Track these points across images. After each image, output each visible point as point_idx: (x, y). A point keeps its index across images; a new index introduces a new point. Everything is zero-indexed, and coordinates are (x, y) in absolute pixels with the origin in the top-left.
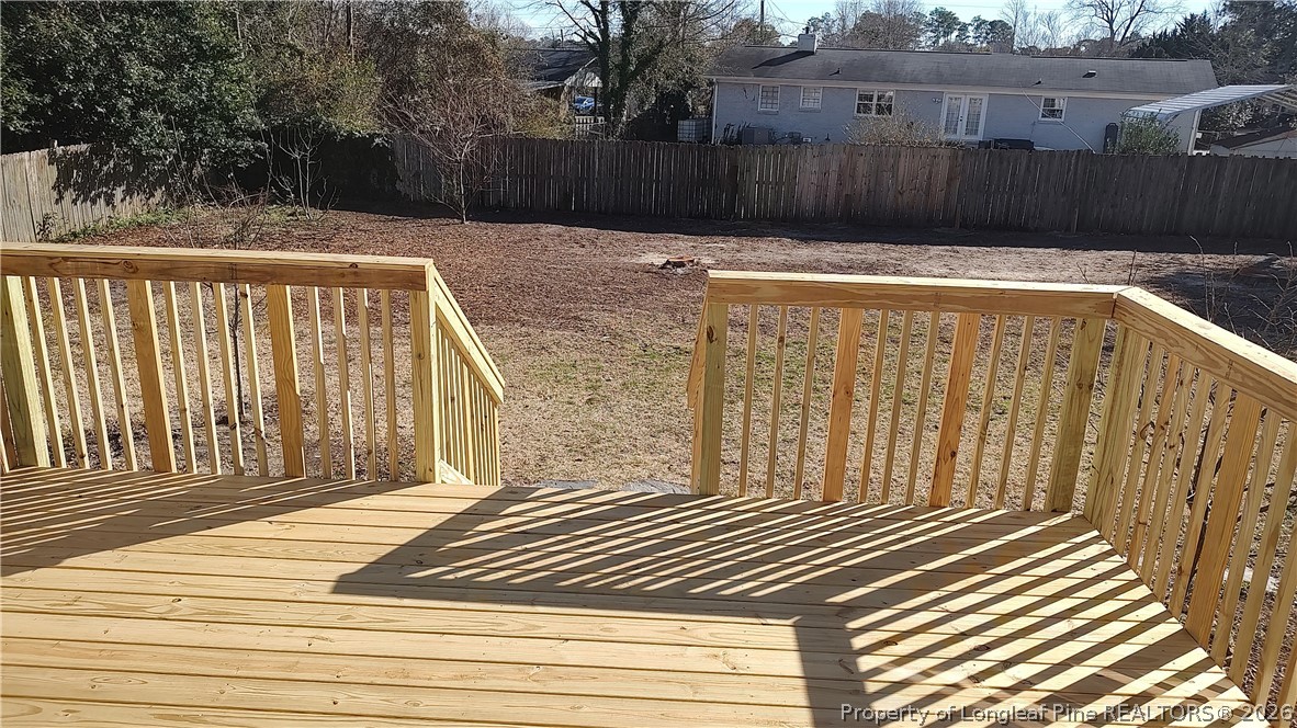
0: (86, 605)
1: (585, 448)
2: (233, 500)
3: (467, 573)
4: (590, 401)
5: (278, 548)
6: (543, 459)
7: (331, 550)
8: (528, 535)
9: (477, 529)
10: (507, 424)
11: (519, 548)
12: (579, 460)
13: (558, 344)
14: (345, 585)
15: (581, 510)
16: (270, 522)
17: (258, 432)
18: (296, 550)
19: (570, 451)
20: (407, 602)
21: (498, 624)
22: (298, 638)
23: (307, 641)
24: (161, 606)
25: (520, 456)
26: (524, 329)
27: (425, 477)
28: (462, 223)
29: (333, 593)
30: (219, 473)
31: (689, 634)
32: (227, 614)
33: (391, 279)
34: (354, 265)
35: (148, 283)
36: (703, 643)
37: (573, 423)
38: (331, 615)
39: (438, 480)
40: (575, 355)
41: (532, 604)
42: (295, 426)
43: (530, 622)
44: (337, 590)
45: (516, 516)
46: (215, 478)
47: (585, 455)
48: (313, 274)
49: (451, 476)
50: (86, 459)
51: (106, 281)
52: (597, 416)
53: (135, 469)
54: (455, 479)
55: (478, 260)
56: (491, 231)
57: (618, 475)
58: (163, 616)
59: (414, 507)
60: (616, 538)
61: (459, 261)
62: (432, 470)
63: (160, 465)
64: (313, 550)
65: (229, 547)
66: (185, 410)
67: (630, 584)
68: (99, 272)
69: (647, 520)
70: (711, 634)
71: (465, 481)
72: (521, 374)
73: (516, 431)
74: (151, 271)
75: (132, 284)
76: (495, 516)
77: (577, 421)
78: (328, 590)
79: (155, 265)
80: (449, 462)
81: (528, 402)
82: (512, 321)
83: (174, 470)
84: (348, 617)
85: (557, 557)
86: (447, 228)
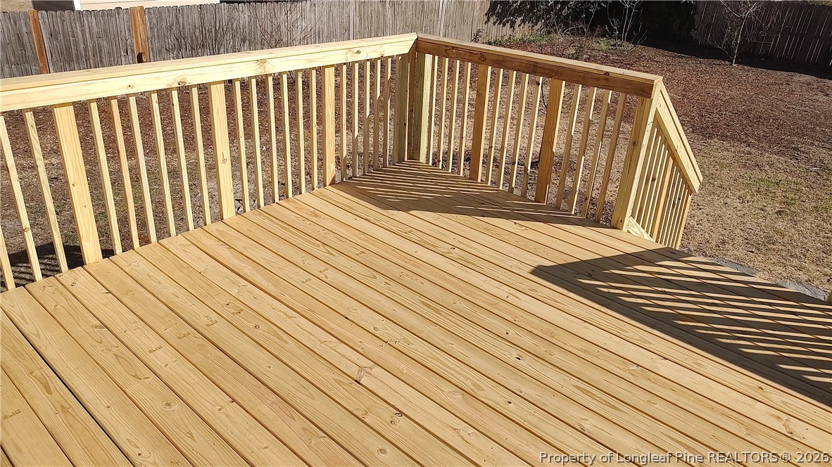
0: (413, 236)
1: (763, 245)
2: (501, 205)
3: (617, 291)
4: (779, 213)
5: (513, 239)
6: (723, 243)
7: (541, 250)
8: (670, 283)
9: (636, 267)
10: (706, 212)
11: (660, 289)
12: (751, 252)
13: (771, 165)
14: (539, 271)
15: (719, 280)
16: (515, 223)
17: (526, 169)
18: (522, 243)
19: (747, 243)
20: (571, 295)
21: (623, 330)
22: (503, 292)
23: (507, 295)
24: (445, 248)
25: (707, 236)
26: (747, 149)
27: (616, 224)
28: (731, 65)
29: (531, 273)
30: (501, 188)
31: (764, 394)
32: (473, 264)
33: (628, 87)
34: (607, 73)
35: (490, 68)
36: (773, 405)
37: (758, 225)
38: (526, 285)
39: (625, 229)
40: (782, 176)
41: (653, 327)
42: (547, 171)
43: (645, 337)
44: (533, 273)
45: (665, 268)
46: (497, 190)
47: (758, 249)
48: (580, 76)
49: (636, 229)
50: (441, 163)
51: (470, 64)
52: (780, 225)
53: (461, 175)
54: (639, 232)
55: (732, 93)
56: (751, 73)
57: (780, 272)
58: (444, 254)
59: (601, 241)
60: (737, 308)
61: (717, 92)
62: (622, 222)
63: (473, 176)
64: (532, 246)
65: (489, 230)
66: (492, 147)
67: (733, 342)
68: (467, 58)
69: (770, 304)
70: (783, 402)
71: (647, 236)
72: (732, 180)
73: (710, 219)
74: (492, 61)
75: (481, 67)
76: (652, 263)
77: (763, 224)
78: (529, 270)
79: (495, 58)
80: (638, 221)
81: (728, 201)
82: (740, 141)
83: (479, 181)
84: (535, 290)
85: (685, 304)
86: (718, 67)
